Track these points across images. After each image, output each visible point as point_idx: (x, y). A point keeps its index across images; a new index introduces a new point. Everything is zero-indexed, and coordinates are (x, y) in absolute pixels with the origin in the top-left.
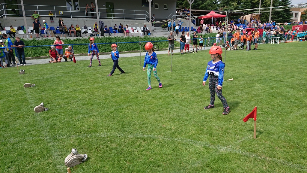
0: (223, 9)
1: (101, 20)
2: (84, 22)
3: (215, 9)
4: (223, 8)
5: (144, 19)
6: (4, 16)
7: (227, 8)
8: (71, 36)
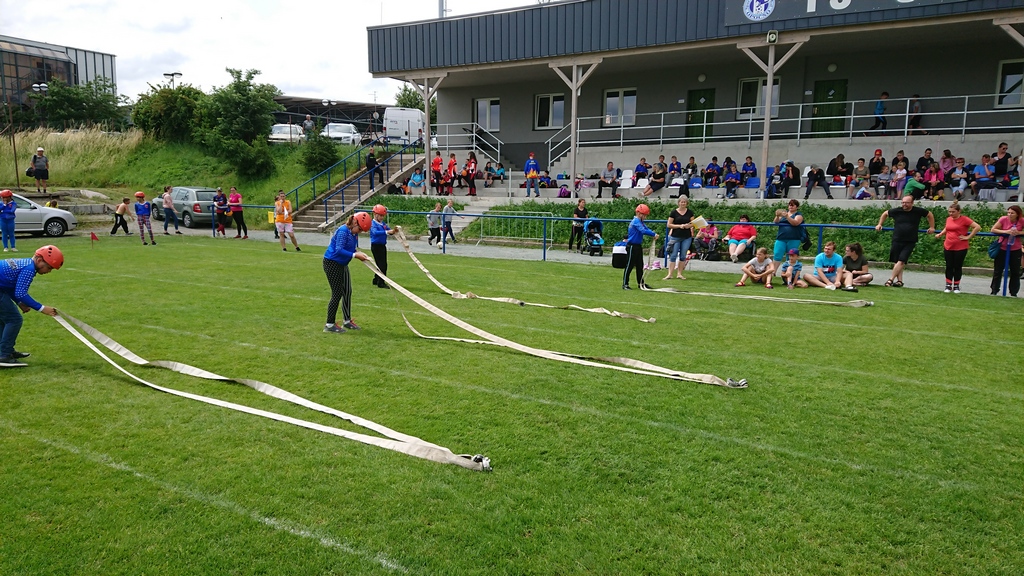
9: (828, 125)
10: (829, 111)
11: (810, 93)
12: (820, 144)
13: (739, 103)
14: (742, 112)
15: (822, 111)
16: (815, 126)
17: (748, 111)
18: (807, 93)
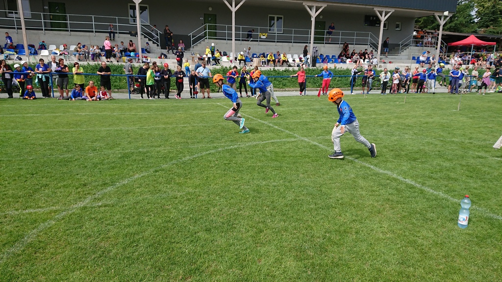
0: (486, 31)
1: (316, 45)
2: (290, 48)
3: (473, 30)
4: (486, 29)
5: (367, 44)
6: (206, 39)
7: (494, 29)
8: (276, 66)
9: (59, 25)
10: (58, 18)
11: (47, 8)
12: (55, 34)
13: (7, 7)
14: (9, 13)
15: (54, 18)
16: (52, 25)
17: (12, 13)
18: (45, 7)
